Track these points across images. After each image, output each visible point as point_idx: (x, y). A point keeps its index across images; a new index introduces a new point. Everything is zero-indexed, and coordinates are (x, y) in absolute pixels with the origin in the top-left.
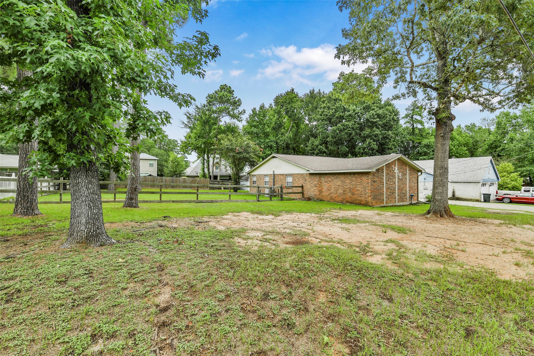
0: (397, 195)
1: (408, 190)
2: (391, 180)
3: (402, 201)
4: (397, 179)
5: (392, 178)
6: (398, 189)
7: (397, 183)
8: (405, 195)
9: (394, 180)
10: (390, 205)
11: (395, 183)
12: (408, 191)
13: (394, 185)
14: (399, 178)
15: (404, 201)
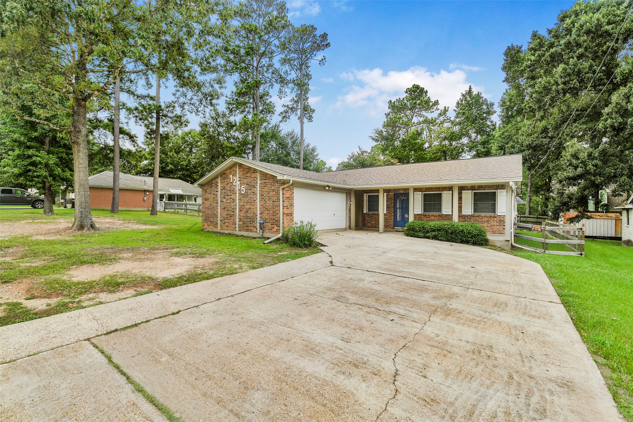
0: (237, 220)
1: (259, 212)
2: (229, 197)
3: (247, 230)
4: (237, 194)
5: (229, 194)
6: (240, 211)
7: (237, 201)
8: (253, 220)
9: (233, 196)
10: (227, 232)
11: (234, 201)
12: (259, 216)
13: (232, 204)
14: (240, 194)
15: (251, 231)
